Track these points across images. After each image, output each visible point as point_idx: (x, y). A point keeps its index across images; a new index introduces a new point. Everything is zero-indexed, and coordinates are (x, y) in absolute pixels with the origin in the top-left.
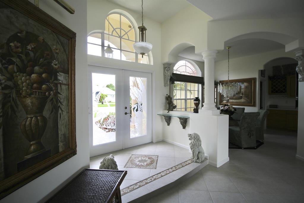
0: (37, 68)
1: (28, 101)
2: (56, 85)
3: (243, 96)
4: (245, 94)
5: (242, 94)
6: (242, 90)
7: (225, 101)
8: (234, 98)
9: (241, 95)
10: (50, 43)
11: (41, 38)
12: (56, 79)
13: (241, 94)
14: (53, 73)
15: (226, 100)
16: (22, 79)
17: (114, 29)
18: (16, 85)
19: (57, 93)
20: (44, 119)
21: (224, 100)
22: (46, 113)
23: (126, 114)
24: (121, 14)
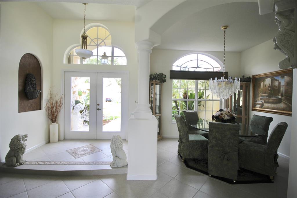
3: (283, 98)
4: (285, 96)
5: (282, 95)
6: (281, 89)
7: (258, 106)
8: (271, 101)
9: (280, 97)
13: (280, 94)
15: (260, 104)
17: (92, 40)
21: (258, 104)
23: (98, 109)
24: (98, 26)
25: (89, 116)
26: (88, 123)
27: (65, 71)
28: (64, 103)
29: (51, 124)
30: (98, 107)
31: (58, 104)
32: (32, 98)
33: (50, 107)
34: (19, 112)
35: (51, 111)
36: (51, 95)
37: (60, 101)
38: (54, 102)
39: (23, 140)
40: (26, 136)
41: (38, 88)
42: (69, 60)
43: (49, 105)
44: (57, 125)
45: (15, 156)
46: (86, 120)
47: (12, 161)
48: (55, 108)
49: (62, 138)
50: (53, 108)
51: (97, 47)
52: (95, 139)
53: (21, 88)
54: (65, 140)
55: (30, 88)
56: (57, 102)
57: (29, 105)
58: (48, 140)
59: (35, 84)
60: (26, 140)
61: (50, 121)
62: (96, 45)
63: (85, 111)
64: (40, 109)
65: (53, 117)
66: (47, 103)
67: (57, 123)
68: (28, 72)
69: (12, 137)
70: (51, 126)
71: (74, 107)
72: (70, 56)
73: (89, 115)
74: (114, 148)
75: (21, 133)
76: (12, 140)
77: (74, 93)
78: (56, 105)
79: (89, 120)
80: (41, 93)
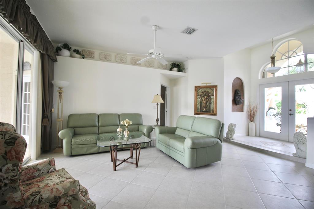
0: (206, 96)
1: (204, 102)
2: (210, 99)
10: (209, 91)
11: (207, 91)
12: (210, 97)
14: (209, 97)
16: (203, 98)
18: (202, 99)
19: (210, 100)
20: (207, 105)
22: (208, 104)
23: (291, 115)
24: (288, 41)
25: (281, 120)
26: (280, 126)
27: (260, 85)
28: (259, 109)
29: (250, 123)
30: (290, 112)
31: (255, 109)
32: (239, 104)
33: (249, 111)
34: (232, 112)
35: (250, 114)
36: (250, 103)
37: (256, 107)
38: (252, 107)
39: (234, 126)
40: (235, 125)
41: (242, 98)
42: (263, 76)
43: (248, 109)
44: (254, 124)
45: (230, 134)
46: (278, 123)
47: (229, 136)
48: (252, 112)
49: (258, 134)
50: (251, 112)
51: (288, 59)
52: (287, 141)
53: (233, 98)
54: (260, 136)
55: (237, 98)
56: (254, 108)
57: (237, 108)
58: (248, 134)
59: (240, 95)
60: (235, 127)
61: (249, 121)
62: (287, 58)
63: (277, 115)
64: (243, 112)
65: (251, 118)
66: (247, 108)
67: (254, 123)
68: (236, 89)
69: (229, 124)
70: (249, 124)
71: (267, 112)
72: (264, 72)
73: (281, 118)
74: (296, 141)
75: (234, 123)
76: (229, 125)
77: (268, 100)
78: (254, 110)
79: (281, 124)
80: (243, 101)
